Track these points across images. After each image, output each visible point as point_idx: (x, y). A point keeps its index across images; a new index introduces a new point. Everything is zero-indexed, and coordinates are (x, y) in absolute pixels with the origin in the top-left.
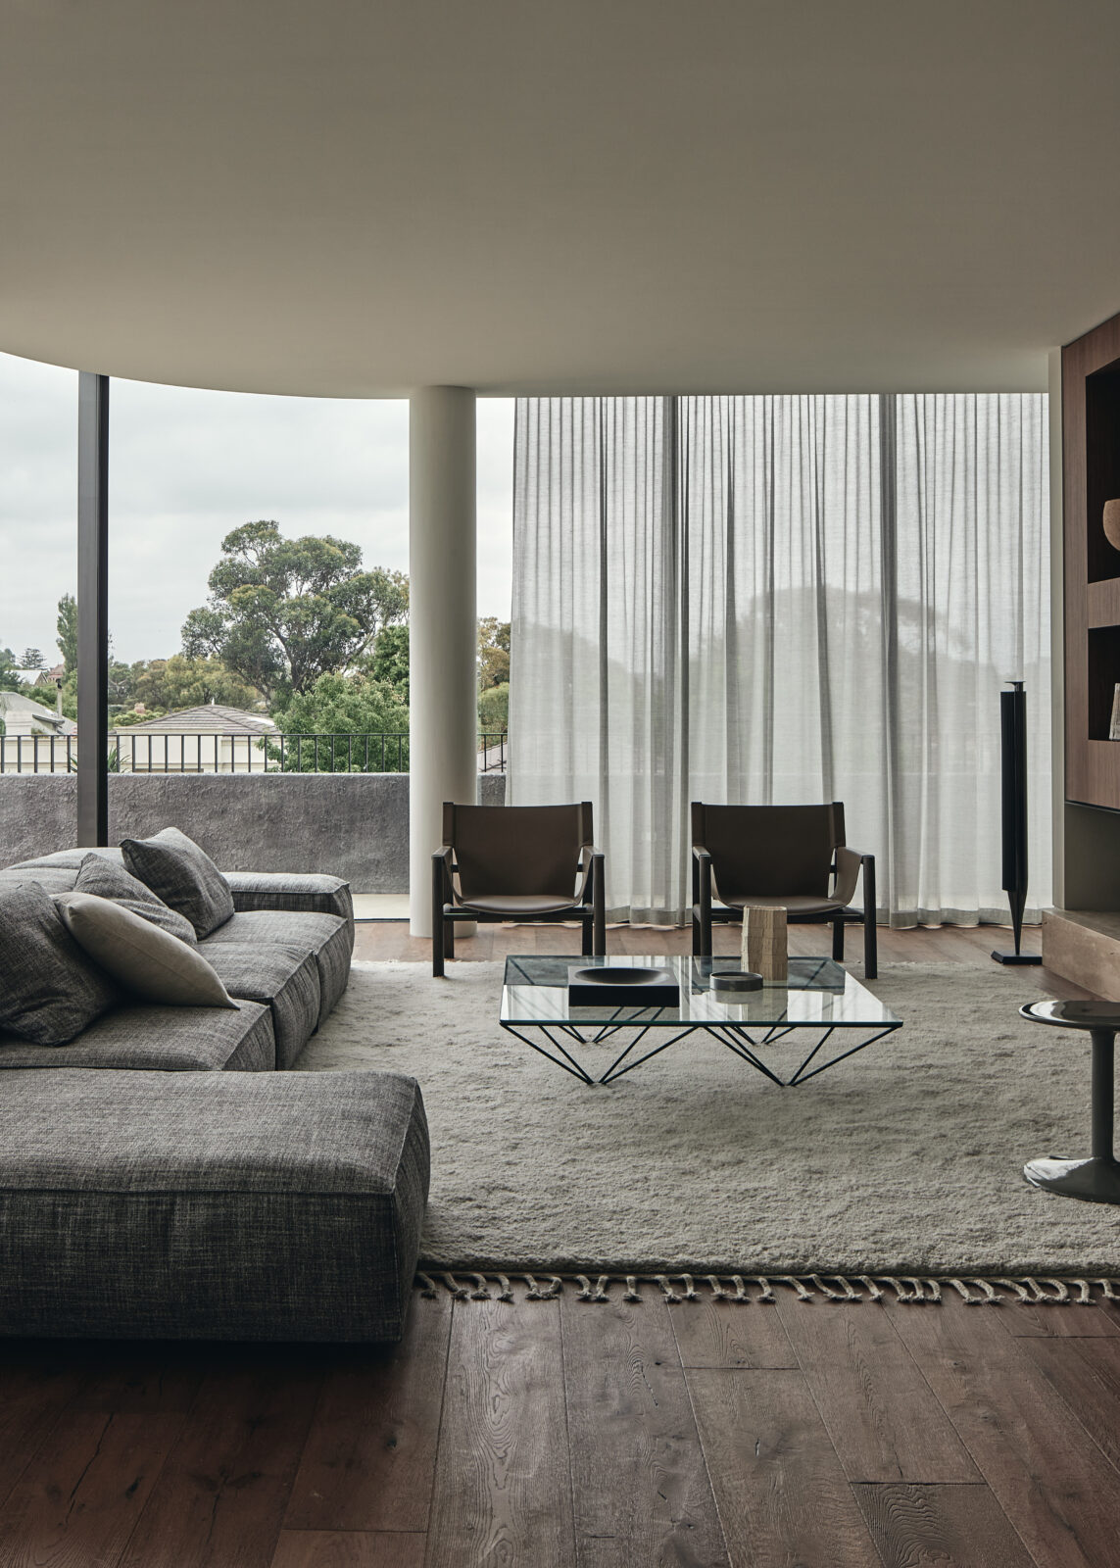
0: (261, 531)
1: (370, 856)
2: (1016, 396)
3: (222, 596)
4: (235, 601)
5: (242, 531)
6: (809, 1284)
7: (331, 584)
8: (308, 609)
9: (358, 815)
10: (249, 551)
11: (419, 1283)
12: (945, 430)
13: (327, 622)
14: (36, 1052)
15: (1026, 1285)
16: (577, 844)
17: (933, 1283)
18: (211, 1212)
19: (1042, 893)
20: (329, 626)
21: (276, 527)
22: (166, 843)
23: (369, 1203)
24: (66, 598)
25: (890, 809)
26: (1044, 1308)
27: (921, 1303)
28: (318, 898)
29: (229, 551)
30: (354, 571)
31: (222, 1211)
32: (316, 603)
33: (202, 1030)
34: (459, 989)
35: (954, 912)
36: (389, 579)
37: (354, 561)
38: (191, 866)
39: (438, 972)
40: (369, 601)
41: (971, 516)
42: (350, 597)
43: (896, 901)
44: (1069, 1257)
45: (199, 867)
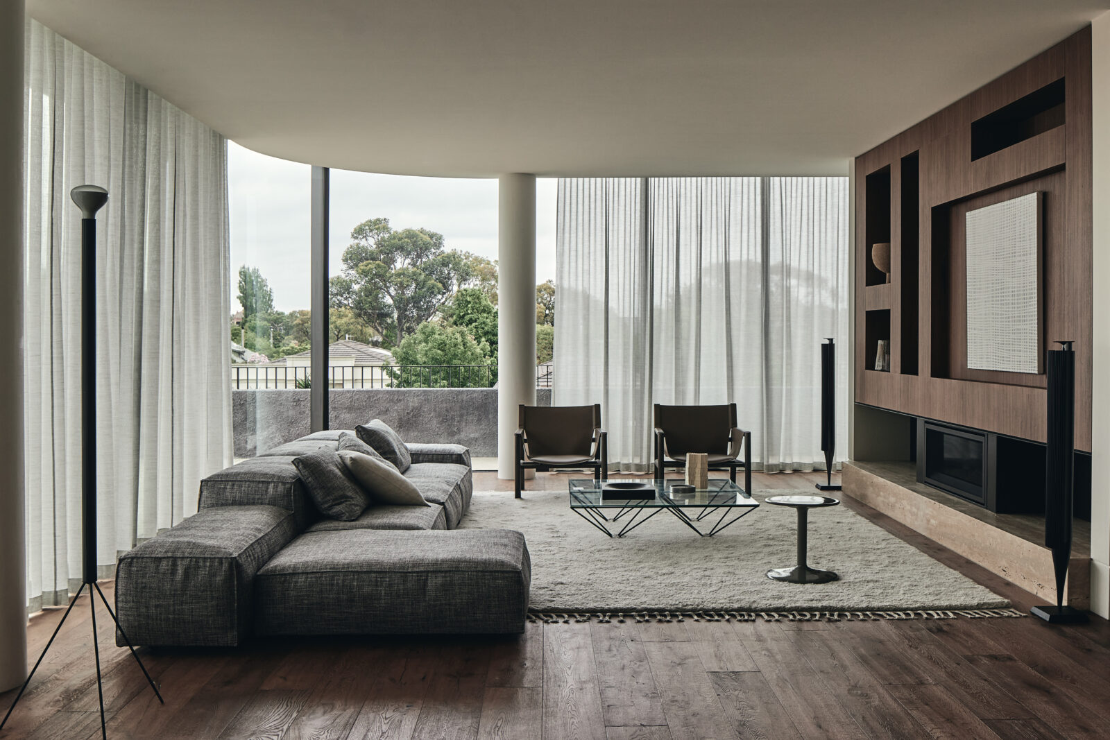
0: (378, 225)
1: (472, 436)
2: (836, 179)
3: (351, 268)
4: (360, 271)
5: (365, 225)
6: (699, 615)
7: (424, 260)
8: (409, 276)
9: (465, 412)
10: (369, 238)
11: (529, 618)
12: (796, 197)
13: (420, 285)
14: (342, 524)
15: (793, 615)
16: (592, 425)
17: (752, 614)
18: (444, 579)
19: (843, 452)
20: (423, 288)
21: (387, 222)
22: (377, 427)
23: (511, 575)
24: (244, 268)
25: (765, 407)
26: (800, 623)
27: (746, 621)
28: (454, 457)
29: (356, 238)
30: (438, 252)
31: (448, 579)
32: (414, 274)
33: (417, 514)
34: (530, 504)
35: (800, 464)
36: (462, 257)
37: (438, 245)
38: (390, 439)
39: (518, 496)
40: (449, 271)
41: (811, 245)
42: (437, 269)
43: (768, 458)
44: (814, 604)
45: (394, 440)
